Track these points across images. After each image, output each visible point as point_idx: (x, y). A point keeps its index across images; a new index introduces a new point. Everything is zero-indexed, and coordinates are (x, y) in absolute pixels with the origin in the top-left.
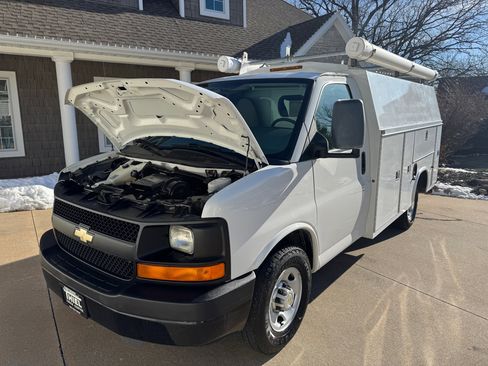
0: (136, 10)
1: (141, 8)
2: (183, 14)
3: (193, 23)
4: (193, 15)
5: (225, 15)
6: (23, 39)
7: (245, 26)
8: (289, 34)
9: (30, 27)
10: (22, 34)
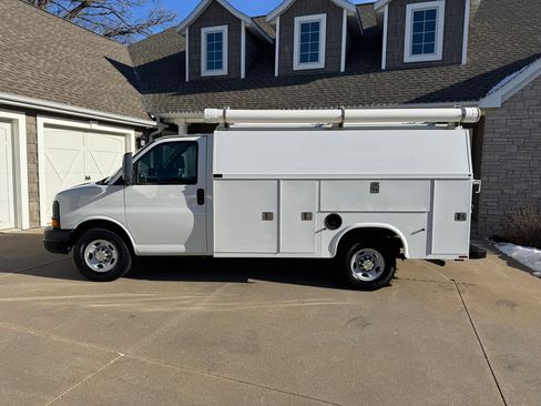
0: (337, 74)
1: (343, 69)
2: (383, 67)
4: (397, 64)
5: (437, 56)
7: (464, 61)
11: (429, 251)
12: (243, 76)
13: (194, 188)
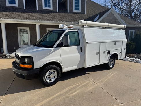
1: (58, 11)
2: (68, 12)
3: (70, 14)
4: (71, 12)
5: (80, 11)
6: (29, 20)
7: (86, 13)
8: (99, 15)
9: (31, 18)
10: (29, 19)
11: (121, 57)
12: (24, 8)
13: (80, 47)
